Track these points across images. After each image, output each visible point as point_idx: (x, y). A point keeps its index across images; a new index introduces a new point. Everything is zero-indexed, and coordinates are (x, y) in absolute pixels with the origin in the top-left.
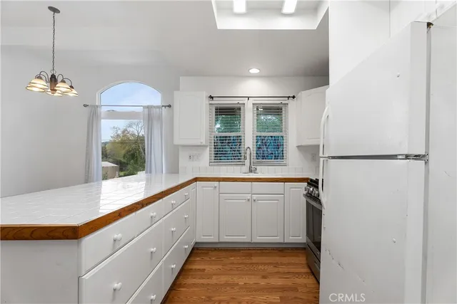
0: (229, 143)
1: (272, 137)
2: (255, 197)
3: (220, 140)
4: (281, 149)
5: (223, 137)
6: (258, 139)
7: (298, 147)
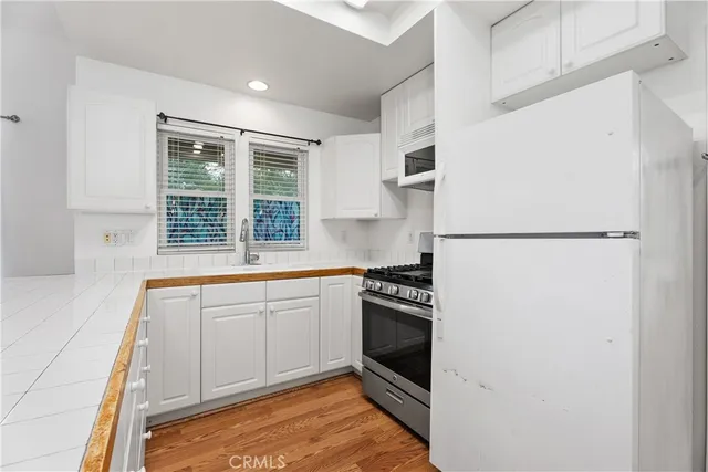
0: (200, 210)
1: (281, 203)
2: (272, 306)
3: (182, 204)
4: (295, 224)
5: (189, 198)
6: (257, 205)
7: (324, 221)
